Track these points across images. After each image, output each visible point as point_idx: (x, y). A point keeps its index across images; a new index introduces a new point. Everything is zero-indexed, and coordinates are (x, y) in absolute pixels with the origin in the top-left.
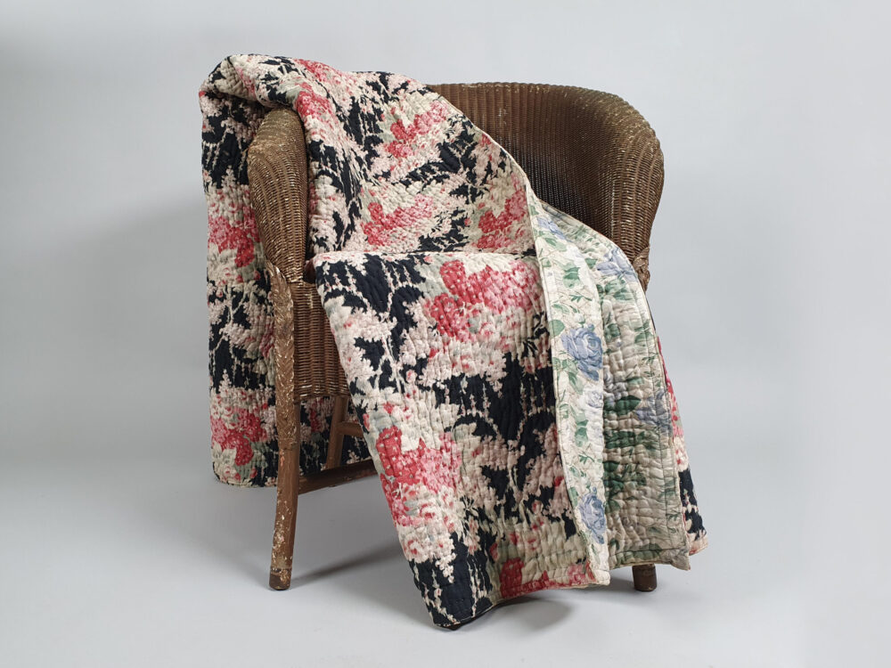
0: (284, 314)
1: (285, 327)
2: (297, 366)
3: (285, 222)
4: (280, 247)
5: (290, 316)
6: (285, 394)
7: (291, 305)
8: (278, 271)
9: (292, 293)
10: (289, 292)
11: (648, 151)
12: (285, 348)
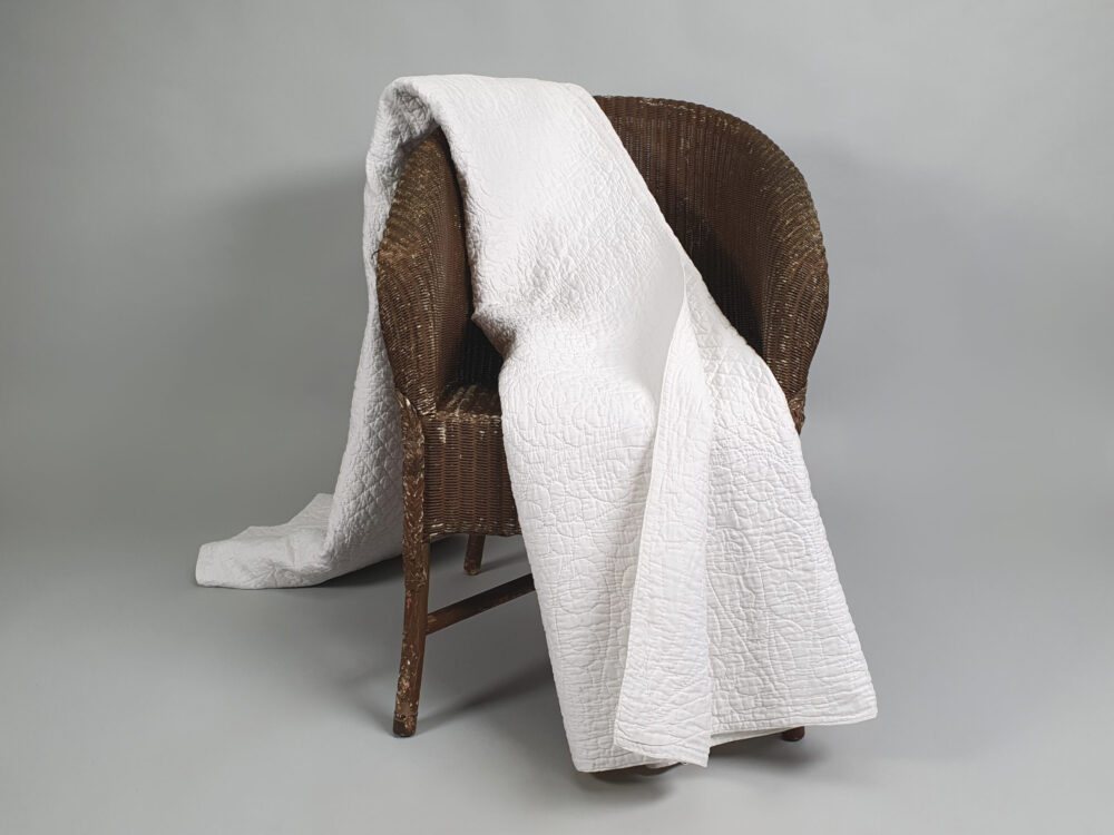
0: (414, 449)
1: (414, 464)
2: (427, 503)
3: (417, 351)
4: (411, 378)
5: (419, 452)
6: (413, 534)
7: (421, 441)
8: (408, 403)
9: (423, 426)
10: (419, 426)
11: (811, 282)
12: (414, 487)
